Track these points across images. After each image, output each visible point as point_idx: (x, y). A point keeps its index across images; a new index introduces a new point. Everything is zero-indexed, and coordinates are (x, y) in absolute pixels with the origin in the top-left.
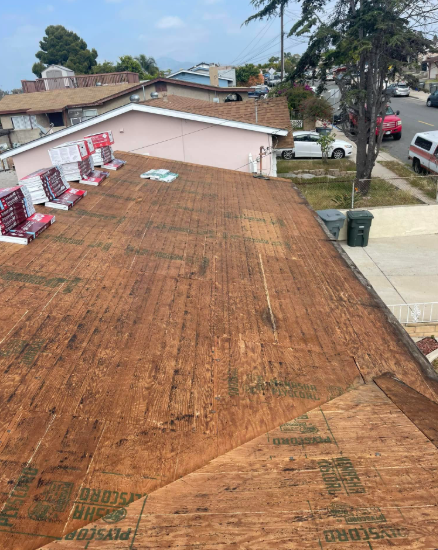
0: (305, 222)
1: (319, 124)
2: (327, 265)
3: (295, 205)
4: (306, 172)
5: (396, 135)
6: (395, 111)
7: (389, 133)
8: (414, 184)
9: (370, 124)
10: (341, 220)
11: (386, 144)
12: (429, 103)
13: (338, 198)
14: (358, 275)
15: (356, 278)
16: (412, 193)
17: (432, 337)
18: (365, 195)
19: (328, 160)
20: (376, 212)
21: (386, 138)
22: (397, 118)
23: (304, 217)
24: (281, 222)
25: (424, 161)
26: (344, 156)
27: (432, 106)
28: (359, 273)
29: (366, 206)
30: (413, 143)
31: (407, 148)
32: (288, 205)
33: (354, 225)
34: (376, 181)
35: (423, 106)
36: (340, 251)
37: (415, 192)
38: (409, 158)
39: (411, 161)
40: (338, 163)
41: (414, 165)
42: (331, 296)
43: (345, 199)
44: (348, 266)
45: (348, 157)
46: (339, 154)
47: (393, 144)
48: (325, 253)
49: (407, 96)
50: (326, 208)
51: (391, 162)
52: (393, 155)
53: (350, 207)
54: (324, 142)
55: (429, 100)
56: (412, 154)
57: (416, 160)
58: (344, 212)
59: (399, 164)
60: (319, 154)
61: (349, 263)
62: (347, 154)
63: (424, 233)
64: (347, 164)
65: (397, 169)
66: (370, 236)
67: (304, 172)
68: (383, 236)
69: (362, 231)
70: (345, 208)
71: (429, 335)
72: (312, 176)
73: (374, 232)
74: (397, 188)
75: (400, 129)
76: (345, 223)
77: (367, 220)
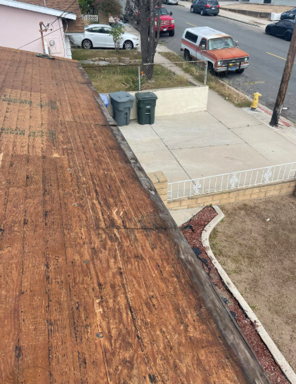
0: (83, 103)
1: (111, 19)
2: (100, 162)
3: (75, 85)
4: (102, 60)
5: (171, 32)
6: (169, 12)
7: (165, 30)
8: (186, 71)
9: (149, 14)
10: (131, 101)
11: (164, 39)
12: (192, 10)
13: (127, 81)
14: (139, 173)
15: (136, 178)
16: (185, 78)
17: (211, 206)
18: (150, 78)
19: (120, 51)
20: (158, 93)
21: (162, 34)
22: (171, 18)
23: (83, 99)
24: (52, 105)
25: (192, 52)
26: (133, 47)
27: (194, 12)
28: (141, 169)
29: (151, 88)
30: (184, 37)
31: (179, 41)
32: (68, 85)
33: (142, 105)
34: (158, 68)
35: (188, 12)
36: (119, 139)
37: (188, 77)
38: (182, 50)
39: (183, 52)
40: (128, 52)
41: (185, 56)
42: (97, 220)
43: (133, 82)
44: (127, 162)
45: (136, 48)
46: (128, 46)
47: (169, 39)
48: (100, 144)
49: (177, 4)
50: (119, 90)
51: (169, 53)
52: (169, 48)
53: (138, 90)
54: (115, 34)
55: (192, 7)
56: (184, 46)
57: (186, 51)
58: (133, 94)
59: (174, 55)
60: (112, 44)
61: (129, 154)
62: (135, 46)
63: (197, 110)
64: (136, 53)
65: (173, 59)
66: (156, 115)
67: (100, 60)
68: (166, 114)
69: (149, 110)
70: (134, 90)
71: (208, 204)
72: (107, 63)
73: (159, 111)
74: (174, 73)
75: (173, 27)
76: (134, 104)
77: (152, 101)
